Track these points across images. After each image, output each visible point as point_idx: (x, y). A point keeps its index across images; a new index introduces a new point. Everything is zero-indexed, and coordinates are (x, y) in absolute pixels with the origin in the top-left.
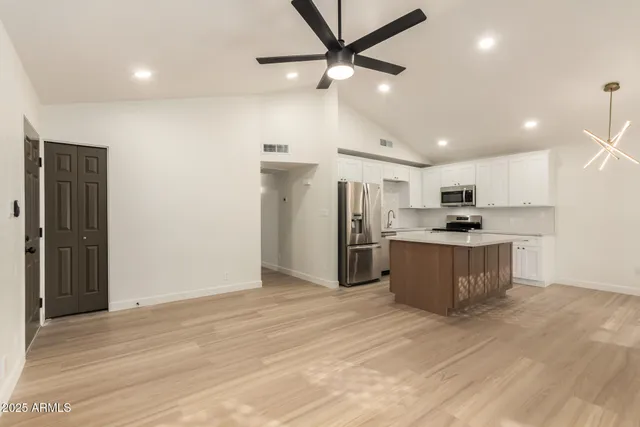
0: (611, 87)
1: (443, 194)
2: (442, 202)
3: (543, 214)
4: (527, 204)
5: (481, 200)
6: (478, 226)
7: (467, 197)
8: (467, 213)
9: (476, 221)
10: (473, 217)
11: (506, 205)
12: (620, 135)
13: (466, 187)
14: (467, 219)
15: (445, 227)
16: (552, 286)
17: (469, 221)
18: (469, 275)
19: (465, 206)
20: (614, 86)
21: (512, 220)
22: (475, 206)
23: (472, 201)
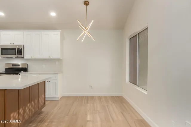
1: (2, 49)
2: (2, 54)
3: (57, 63)
4: (51, 58)
5: (27, 54)
6: (25, 70)
7: (19, 52)
8: (19, 62)
9: (24, 67)
10: (23, 64)
12: (90, 25)
13: (18, 45)
14: (19, 65)
15: (4, 71)
16: (62, 98)
17: (20, 67)
18: (19, 109)
19: (17, 57)
20: (87, 3)
22: (23, 57)
23: (22, 55)
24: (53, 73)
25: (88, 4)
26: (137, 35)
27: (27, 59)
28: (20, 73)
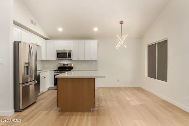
0: (121, 23)
1: (58, 54)
2: (57, 57)
3: (94, 63)
7: (69, 55)
10: (70, 64)
11: (83, 59)
13: (69, 51)
19: (68, 59)
21: (84, 65)
22: (72, 59)
23: (71, 57)
24: (95, 70)
25: (123, 23)
26: (156, 44)
27: (75, 61)
28: (71, 70)
